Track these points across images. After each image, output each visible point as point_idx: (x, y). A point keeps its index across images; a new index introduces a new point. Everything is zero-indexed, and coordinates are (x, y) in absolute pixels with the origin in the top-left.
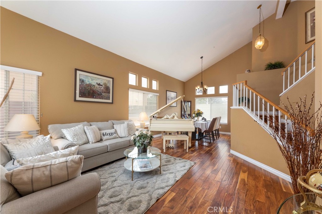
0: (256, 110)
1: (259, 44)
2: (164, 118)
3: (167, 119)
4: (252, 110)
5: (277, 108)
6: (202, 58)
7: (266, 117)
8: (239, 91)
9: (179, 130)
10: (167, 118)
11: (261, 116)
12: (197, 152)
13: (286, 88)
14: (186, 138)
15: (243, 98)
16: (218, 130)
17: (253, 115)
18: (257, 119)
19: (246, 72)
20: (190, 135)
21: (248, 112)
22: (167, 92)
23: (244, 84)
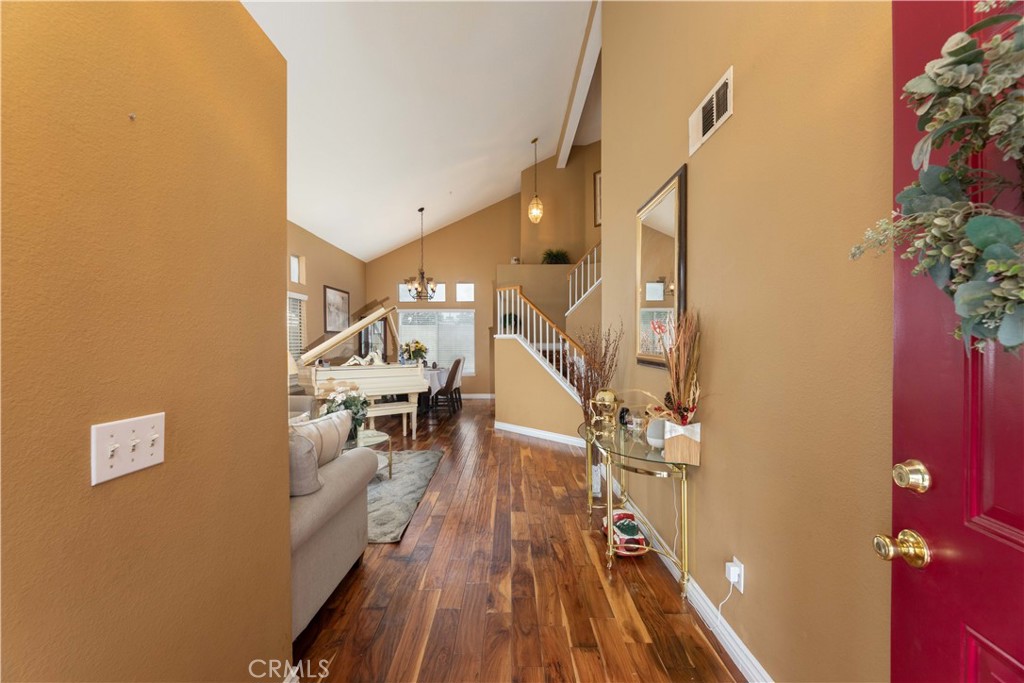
0: (538, 341)
1: (536, 212)
2: (347, 364)
3: (360, 367)
4: (532, 341)
5: (565, 337)
6: (421, 210)
7: (551, 352)
8: (505, 300)
9: (388, 392)
10: (356, 364)
11: (544, 353)
12: (434, 438)
13: (573, 303)
14: (411, 408)
15: (510, 315)
16: (458, 389)
17: (531, 350)
18: (539, 358)
19: (513, 262)
20: (414, 400)
21: (526, 344)
22: (328, 290)
23: (518, 291)
